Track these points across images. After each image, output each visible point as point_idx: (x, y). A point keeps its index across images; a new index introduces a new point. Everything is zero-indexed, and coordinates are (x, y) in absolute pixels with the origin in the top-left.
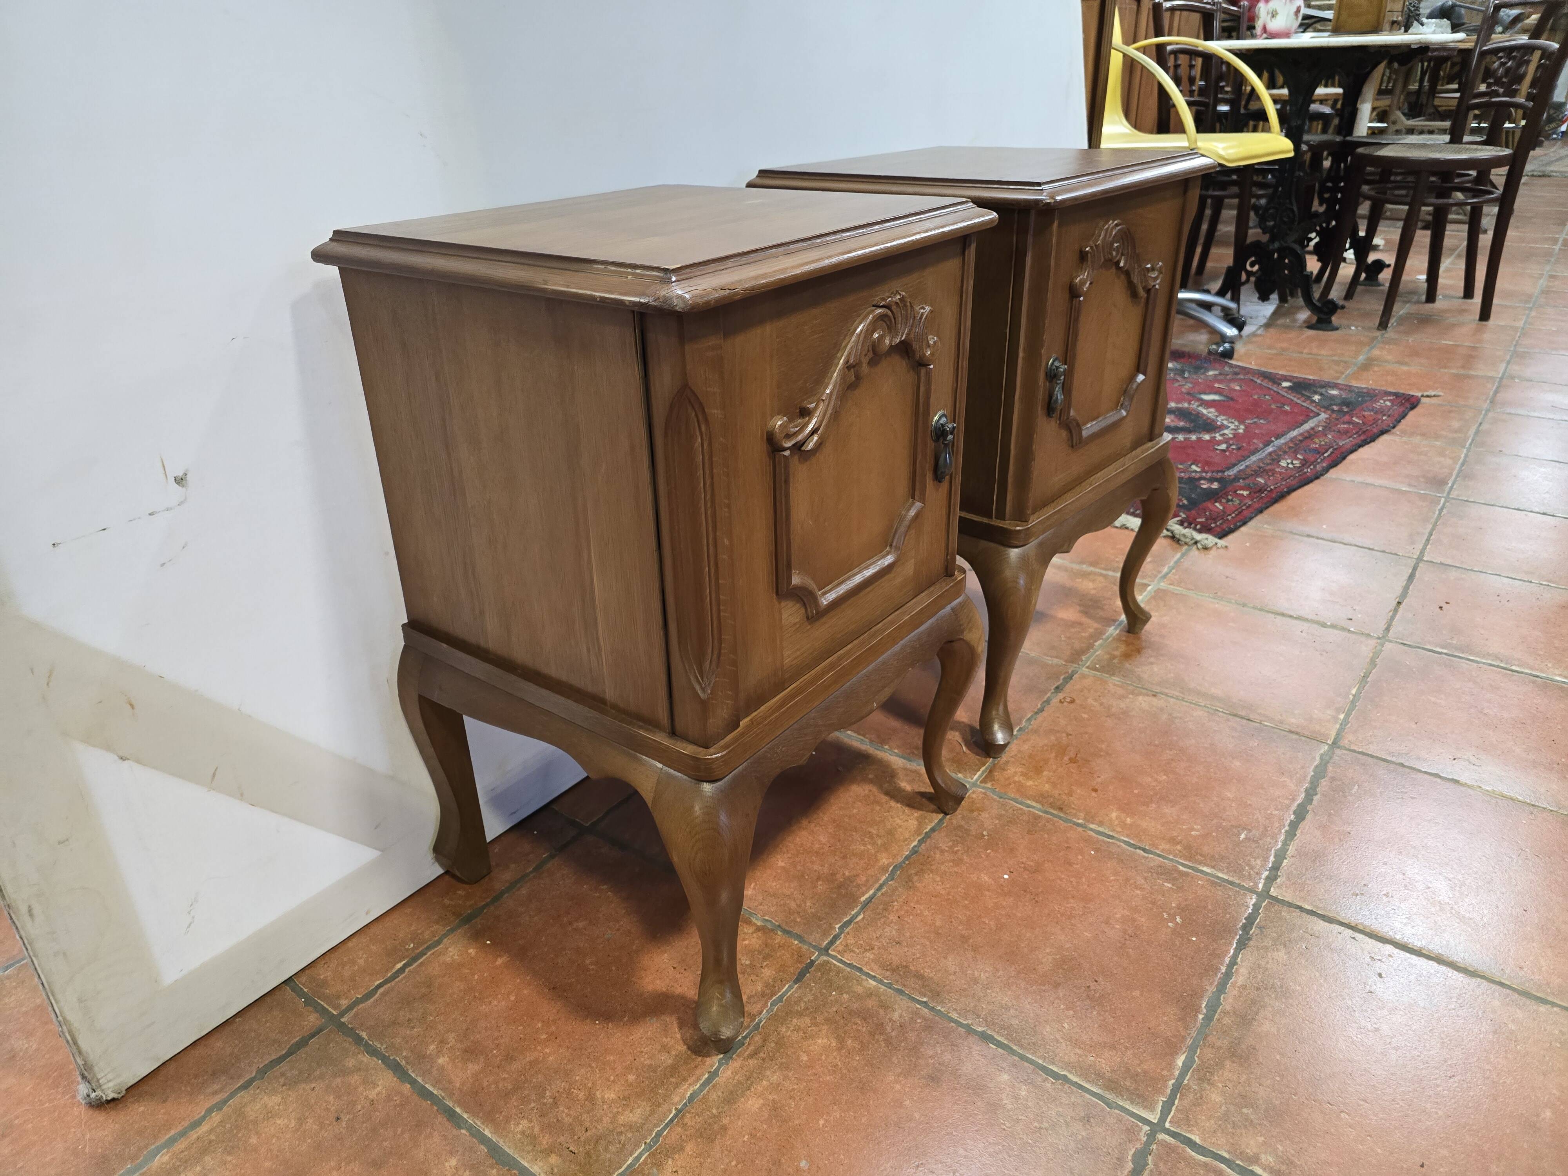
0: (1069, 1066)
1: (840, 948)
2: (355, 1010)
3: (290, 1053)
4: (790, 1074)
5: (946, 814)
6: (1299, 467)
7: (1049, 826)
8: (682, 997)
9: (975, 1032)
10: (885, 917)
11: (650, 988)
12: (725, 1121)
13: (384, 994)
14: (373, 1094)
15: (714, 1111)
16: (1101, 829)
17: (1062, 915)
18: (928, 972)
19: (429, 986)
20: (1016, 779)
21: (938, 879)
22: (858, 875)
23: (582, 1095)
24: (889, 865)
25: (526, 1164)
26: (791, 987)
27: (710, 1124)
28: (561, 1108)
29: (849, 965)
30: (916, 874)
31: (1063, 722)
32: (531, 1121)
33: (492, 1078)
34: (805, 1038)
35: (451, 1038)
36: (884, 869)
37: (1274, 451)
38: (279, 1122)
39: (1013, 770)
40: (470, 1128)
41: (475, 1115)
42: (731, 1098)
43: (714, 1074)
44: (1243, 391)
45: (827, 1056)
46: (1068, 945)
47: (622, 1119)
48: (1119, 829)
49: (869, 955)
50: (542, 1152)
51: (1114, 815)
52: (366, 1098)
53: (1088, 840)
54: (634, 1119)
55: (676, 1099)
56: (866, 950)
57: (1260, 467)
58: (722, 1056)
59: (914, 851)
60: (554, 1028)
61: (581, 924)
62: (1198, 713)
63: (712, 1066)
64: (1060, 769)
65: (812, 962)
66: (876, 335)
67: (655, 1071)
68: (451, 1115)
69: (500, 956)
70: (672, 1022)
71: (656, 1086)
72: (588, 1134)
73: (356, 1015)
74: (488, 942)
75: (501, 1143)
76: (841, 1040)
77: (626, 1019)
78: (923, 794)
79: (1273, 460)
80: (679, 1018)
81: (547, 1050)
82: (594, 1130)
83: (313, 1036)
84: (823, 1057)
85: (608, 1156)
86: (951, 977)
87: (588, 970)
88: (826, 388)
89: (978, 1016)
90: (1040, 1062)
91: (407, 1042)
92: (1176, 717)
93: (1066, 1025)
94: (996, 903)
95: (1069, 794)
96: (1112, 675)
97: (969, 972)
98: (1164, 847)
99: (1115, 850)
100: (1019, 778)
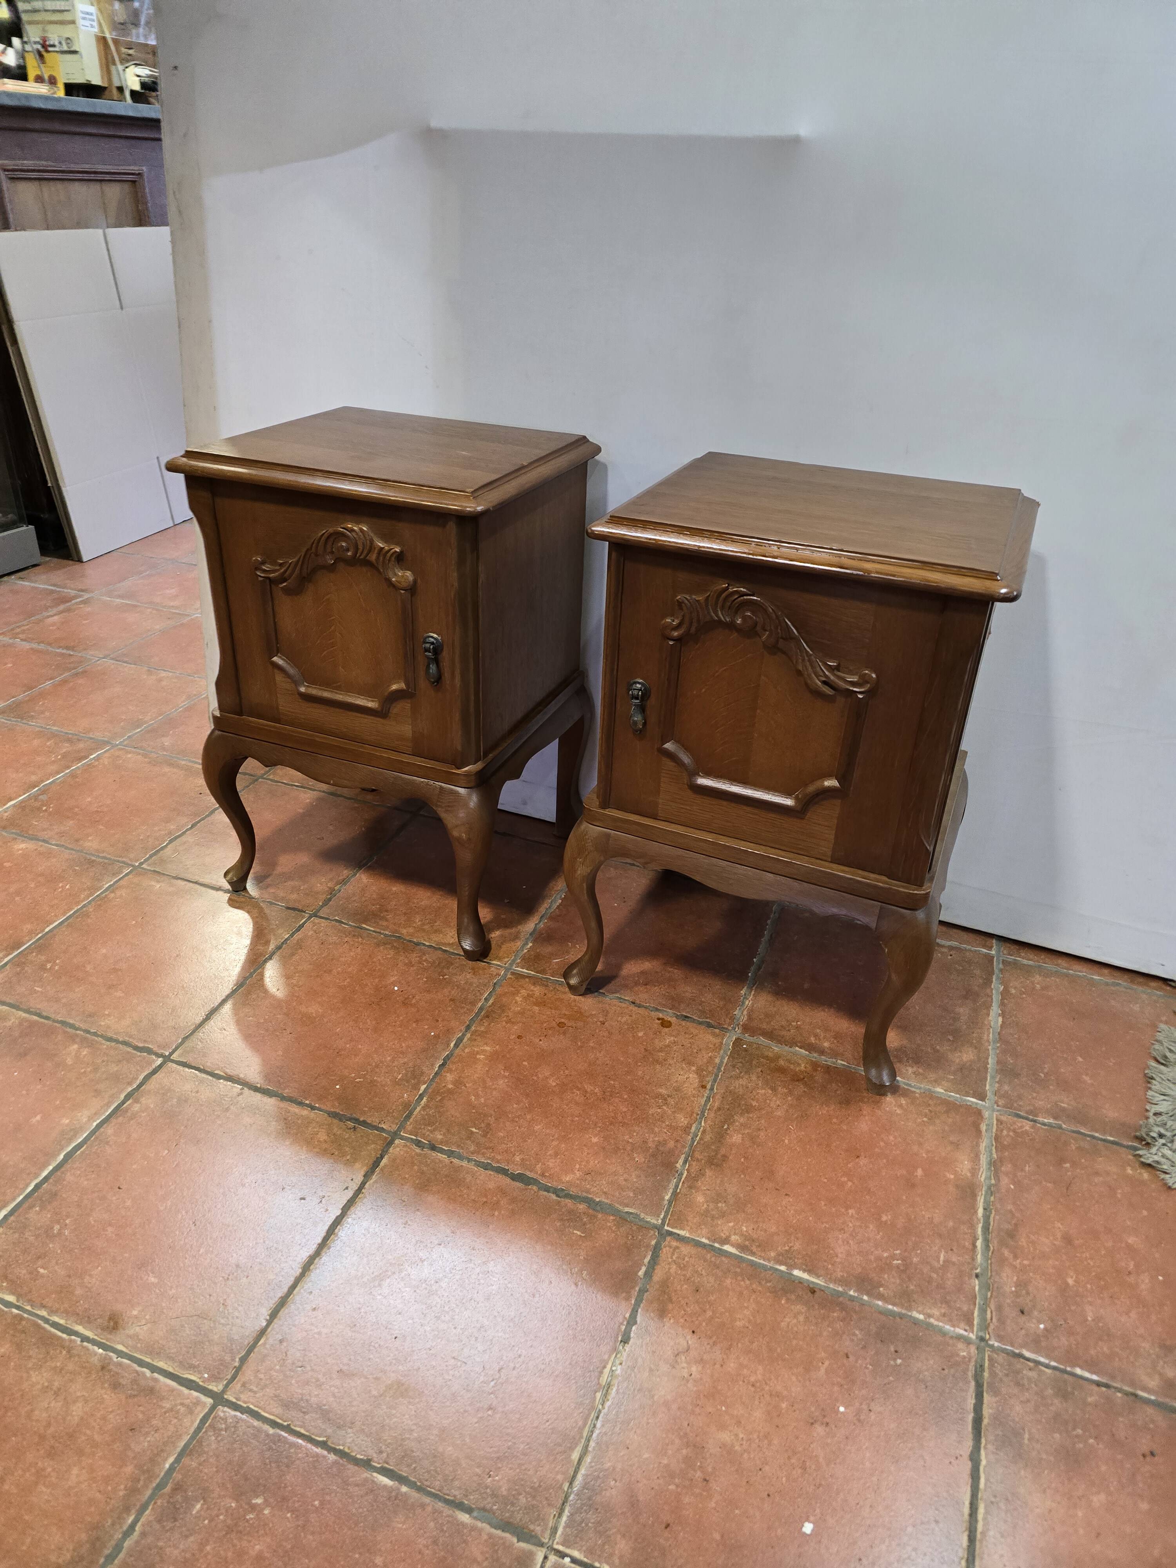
1: (316, 921)
7: (466, 1012)
17: (358, 1018)
18: (297, 958)
21: (389, 957)
22: (386, 921)
24: (399, 933)
26: (282, 906)
30: (393, 947)
31: (625, 1019)
36: (395, 932)
39: (535, 989)
43: (218, 889)
48: (467, 1051)
49: (309, 932)
53: (449, 1031)
54: (191, 870)
55: (203, 880)
56: (314, 930)
58: (231, 890)
59: (418, 944)
61: (331, 828)
64: (545, 1017)
65: (303, 912)
82: (186, 860)
92: (665, 1100)
93: (251, 1018)
94: (367, 985)
95: (509, 1021)
96: (731, 1056)
97: (297, 975)
98: (449, 1077)
99: (440, 1047)
100: (524, 992)
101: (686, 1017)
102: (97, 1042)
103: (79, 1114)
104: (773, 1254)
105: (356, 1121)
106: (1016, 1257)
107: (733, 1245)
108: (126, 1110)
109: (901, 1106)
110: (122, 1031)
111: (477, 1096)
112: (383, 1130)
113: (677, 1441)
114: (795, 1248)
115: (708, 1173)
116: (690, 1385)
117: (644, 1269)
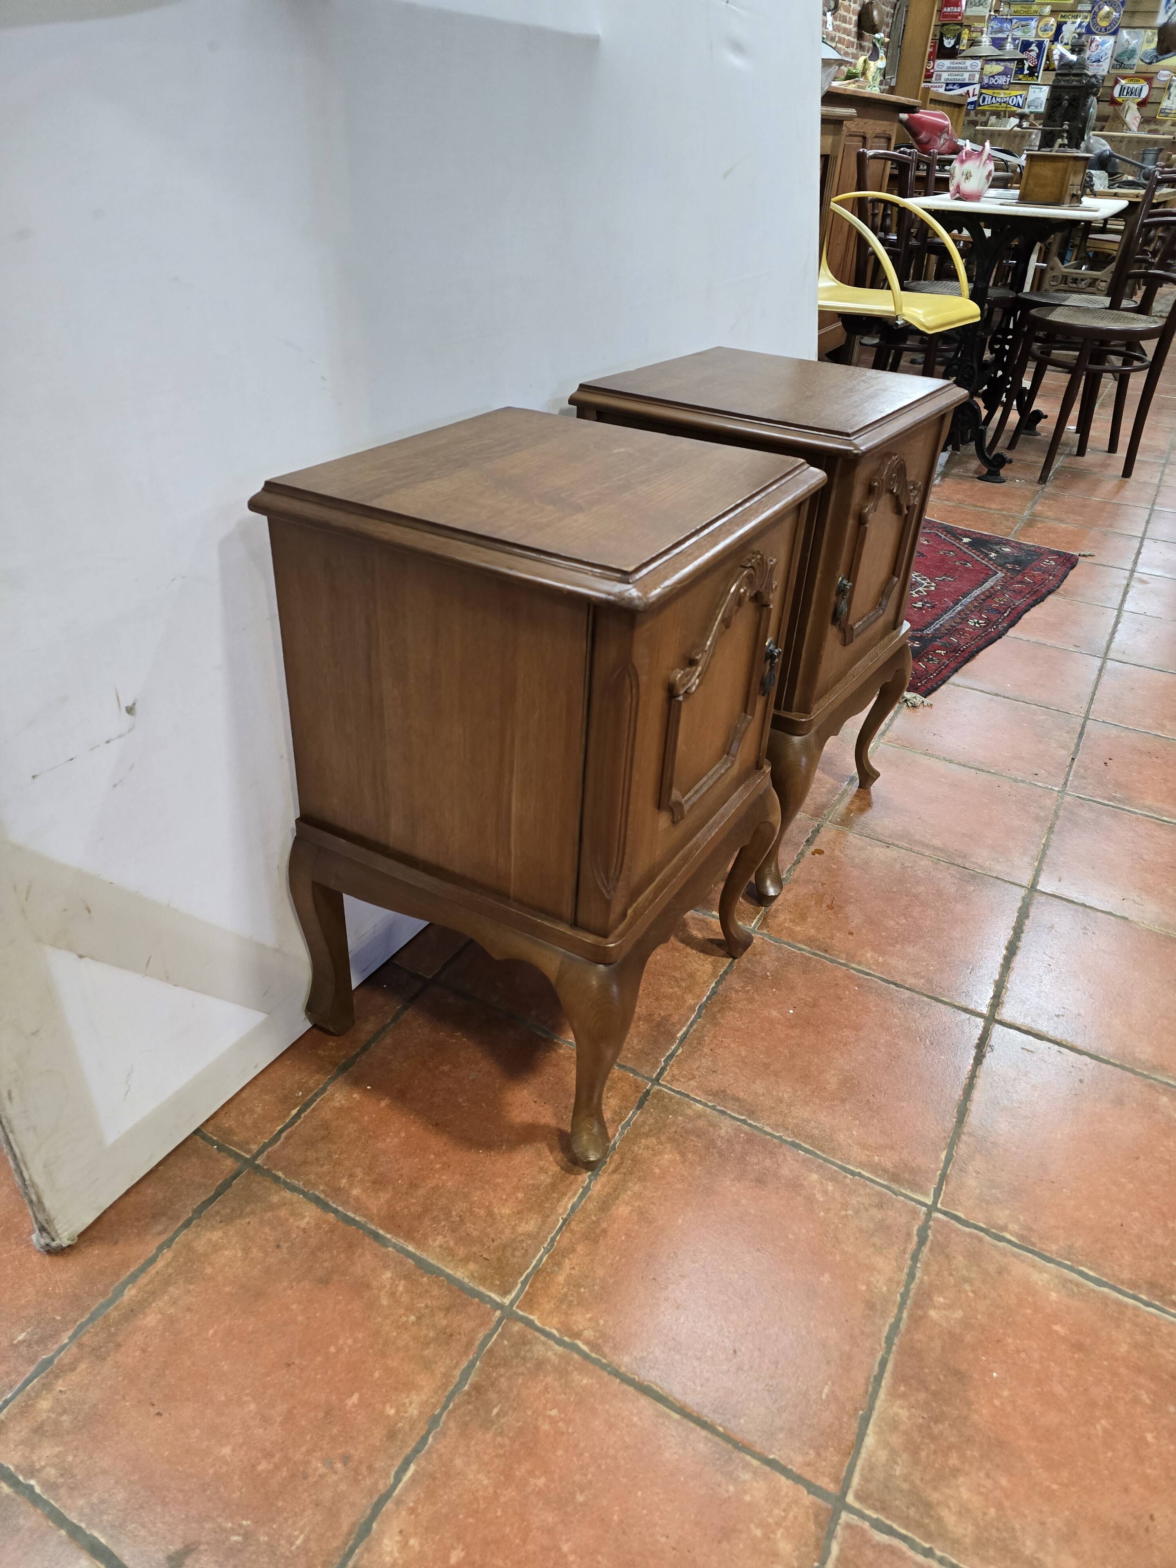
0: (861, 1165)
1: (668, 1078)
2: (265, 1153)
3: (218, 1194)
4: (648, 1184)
5: (734, 958)
6: (985, 627)
7: (819, 966)
8: (546, 1126)
9: (786, 1142)
10: (699, 1050)
11: (518, 1120)
12: (604, 1225)
13: (288, 1138)
14: (303, 1224)
15: (594, 1218)
16: (859, 968)
17: (840, 1042)
18: (741, 1095)
19: (327, 1129)
20: (786, 925)
21: (737, 1015)
22: (671, 1015)
23: (482, 1212)
24: (695, 1005)
25: (450, 1272)
26: (634, 1114)
27: (592, 1229)
28: (468, 1225)
29: (678, 1092)
30: (719, 1011)
31: (817, 872)
32: (445, 1237)
33: (403, 1204)
34: (654, 1155)
35: (359, 1172)
36: (692, 1009)
37: (962, 610)
38: (227, 1253)
39: (783, 917)
40: (395, 1246)
41: (397, 1235)
42: (605, 1206)
43: (587, 1189)
44: (931, 546)
45: (675, 1168)
46: (847, 1068)
47: (521, 1229)
48: (875, 968)
49: (693, 1083)
50: (460, 1260)
51: (869, 955)
52: (298, 1227)
53: (850, 977)
54: (531, 1229)
55: (561, 1210)
56: (689, 1079)
57: (953, 627)
58: (590, 1173)
59: (714, 992)
60: (445, 1159)
61: (446, 1068)
62: (924, 862)
63: (584, 1182)
64: (821, 916)
65: (648, 1092)
66: (742, 590)
67: (538, 1189)
68: (376, 1237)
69: (383, 1099)
70: (543, 1147)
71: (542, 1201)
72: (496, 1243)
73: (268, 1157)
74: (369, 1087)
75: (424, 1256)
76: (683, 1154)
77: (504, 1147)
78: (712, 941)
79: (962, 619)
80: (548, 1145)
81: (444, 1177)
82: (499, 1241)
83: (234, 1177)
84: (672, 1169)
85: (516, 1260)
86: (761, 1098)
87: (463, 1107)
88: (707, 640)
89: (787, 1129)
90: (840, 1163)
91: (320, 1178)
92: (907, 867)
93: (854, 1132)
94: (786, 1035)
95: (831, 939)
96: (851, 828)
97: (774, 1093)
98: (912, 981)
99: (873, 985)
100: (789, 924)
101: (809, 842)
102: (919, 1288)
103: (1040, 1283)
107: (1033, 862)
108: (1021, 1237)
110: (895, 1264)
111: (931, 966)
112: (987, 1028)
114: (1025, 839)
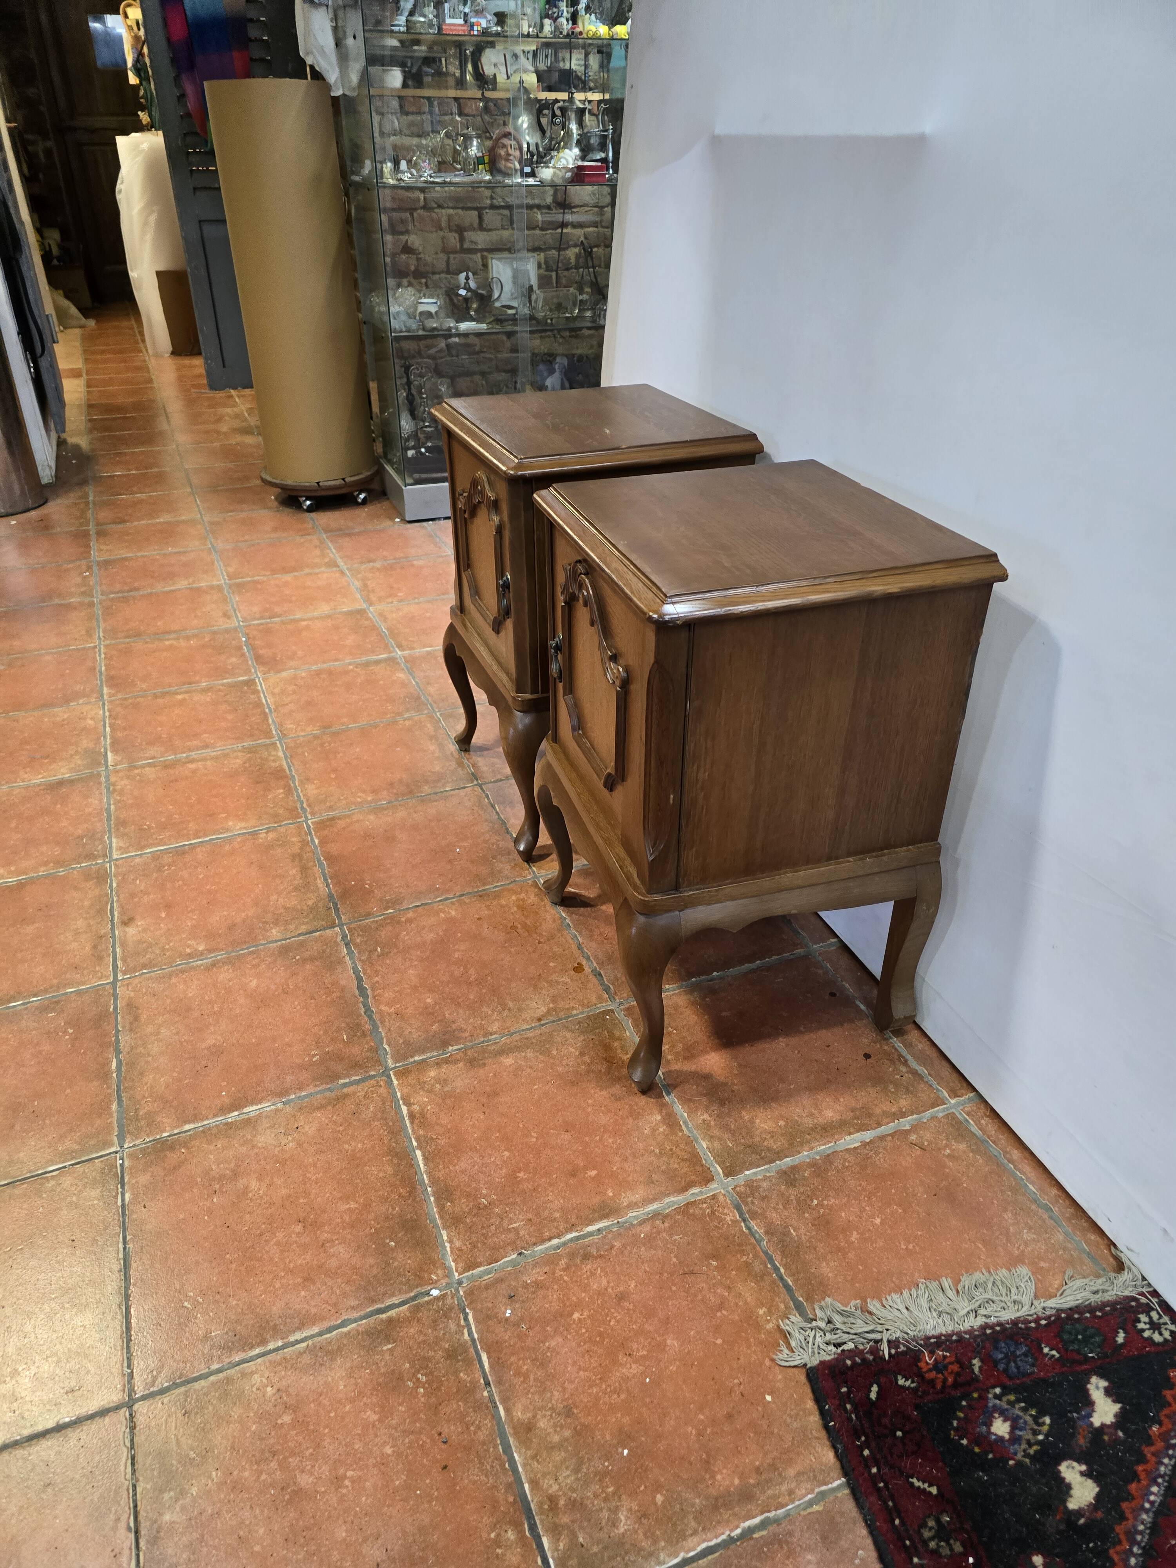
0: (352, 815)
1: (475, 788)
4: (434, 758)
7: (475, 887)
9: (395, 801)
10: (477, 805)
16: (449, 901)
17: (415, 854)
18: (435, 804)
21: (482, 831)
26: (470, 770)
29: (463, 787)
30: (493, 826)
31: (556, 947)
36: (507, 818)
39: (532, 898)
48: (440, 907)
49: (463, 794)
53: (448, 891)
56: (467, 794)
64: (513, 917)
65: (477, 780)
86: (426, 808)
89: (399, 806)
92: (504, 1010)
93: (367, 823)
94: (447, 839)
95: (488, 907)
96: (588, 1017)
97: (421, 813)
98: (410, 915)
99: (431, 896)
100: (523, 895)
101: (600, 975)
102: (292, 795)
103: (239, 824)
104: (421, 1132)
105: (335, 905)
106: (564, 1270)
107: (408, 1110)
108: (258, 835)
109: (654, 1130)
110: (309, 795)
111: (408, 934)
112: (339, 917)
113: (232, 1165)
114: (439, 1141)
115: (461, 1065)
116: (277, 1149)
117: (347, 1080)
